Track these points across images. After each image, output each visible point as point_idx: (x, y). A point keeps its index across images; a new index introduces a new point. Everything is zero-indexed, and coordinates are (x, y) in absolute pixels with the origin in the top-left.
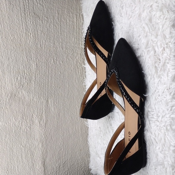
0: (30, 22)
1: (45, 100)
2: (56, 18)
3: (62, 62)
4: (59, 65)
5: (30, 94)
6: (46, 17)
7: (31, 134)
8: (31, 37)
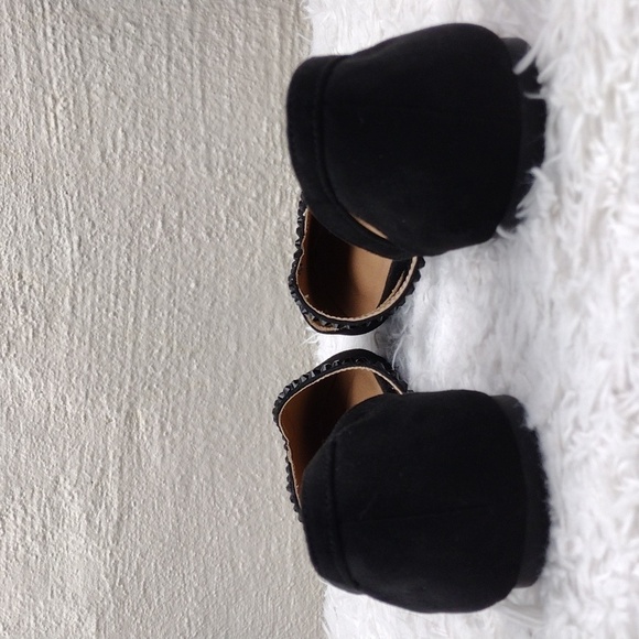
0: (54, 45)
1: (119, 411)
2: (181, 25)
3: (209, 235)
4: (193, 249)
5: (46, 383)
6: (133, 23)
7: (47, 572)
8: (55, 117)
